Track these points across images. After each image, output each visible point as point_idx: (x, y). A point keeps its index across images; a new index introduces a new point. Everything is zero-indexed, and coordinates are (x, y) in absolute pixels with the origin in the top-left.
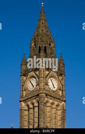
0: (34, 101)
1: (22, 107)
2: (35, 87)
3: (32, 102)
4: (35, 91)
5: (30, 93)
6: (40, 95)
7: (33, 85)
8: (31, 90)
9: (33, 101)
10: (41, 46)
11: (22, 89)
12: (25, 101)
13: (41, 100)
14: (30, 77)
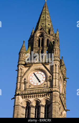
0: (41, 99)
1: (20, 103)
2: (42, 82)
3: (36, 100)
4: (43, 86)
5: (33, 88)
7: (38, 80)
8: (35, 84)
9: (38, 98)
10: (49, 39)
11: (21, 80)
12: (24, 96)
13: (55, 99)
14: (35, 69)
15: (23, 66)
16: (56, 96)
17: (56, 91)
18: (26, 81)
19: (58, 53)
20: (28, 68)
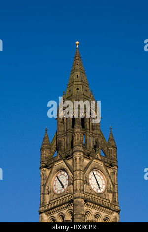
0: (64, 212)
2: (65, 187)
3: (60, 214)
4: (66, 194)
5: (56, 197)
6: (75, 201)
7: (62, 184)
8: (59, 192)
9: (62, 212)
11: (44, 191)
12: (48, 212)
13: (76, 210)
14: (57, 170)
15: (45, 169)
16: (77, 205)
17: (76, 198)
18: (49, 190)
19: (78, 139)
20: (50, 171)
